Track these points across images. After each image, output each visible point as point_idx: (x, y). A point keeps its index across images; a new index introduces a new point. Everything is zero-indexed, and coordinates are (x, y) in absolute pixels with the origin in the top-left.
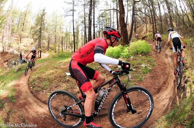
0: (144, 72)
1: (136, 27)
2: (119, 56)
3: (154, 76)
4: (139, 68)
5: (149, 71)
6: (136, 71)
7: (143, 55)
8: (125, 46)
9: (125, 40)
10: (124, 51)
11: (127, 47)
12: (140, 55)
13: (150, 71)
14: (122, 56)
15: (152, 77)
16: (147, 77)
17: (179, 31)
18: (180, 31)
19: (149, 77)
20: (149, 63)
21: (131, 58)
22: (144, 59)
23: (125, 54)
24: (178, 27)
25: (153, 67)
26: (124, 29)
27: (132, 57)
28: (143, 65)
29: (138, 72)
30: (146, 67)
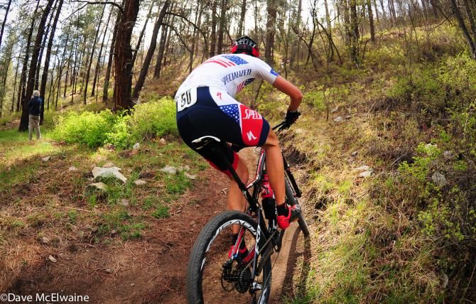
0: (173, 188)
1: (163, 62)
2: (99, 140)
3: (205, 200)
4: (156, 179)
5: (188, 184)
6: (146, 187)
7: (169, 140)
8: (118, 111)
9: (122, 95)
10: (116, 126)
11: (125, 115)
12: (163, 140)
13: (192, 185)
14: (109, 142)
15: (198, 203)
16: (181, 202)
17: (288, 74)
18: (293, 73)
19: (189, 204)
20: (187, 161)
21: (134, 147)
22: (174, 149)
23: (118, 137)
24: (288, 65)
25: (201, 172)
26: (124, 64)
27: (137, 145)
28: (170, 169)
29: (154, 189)
30: (177, 173)
